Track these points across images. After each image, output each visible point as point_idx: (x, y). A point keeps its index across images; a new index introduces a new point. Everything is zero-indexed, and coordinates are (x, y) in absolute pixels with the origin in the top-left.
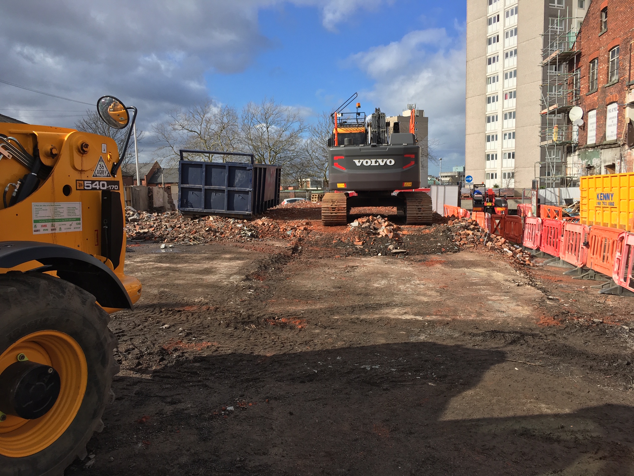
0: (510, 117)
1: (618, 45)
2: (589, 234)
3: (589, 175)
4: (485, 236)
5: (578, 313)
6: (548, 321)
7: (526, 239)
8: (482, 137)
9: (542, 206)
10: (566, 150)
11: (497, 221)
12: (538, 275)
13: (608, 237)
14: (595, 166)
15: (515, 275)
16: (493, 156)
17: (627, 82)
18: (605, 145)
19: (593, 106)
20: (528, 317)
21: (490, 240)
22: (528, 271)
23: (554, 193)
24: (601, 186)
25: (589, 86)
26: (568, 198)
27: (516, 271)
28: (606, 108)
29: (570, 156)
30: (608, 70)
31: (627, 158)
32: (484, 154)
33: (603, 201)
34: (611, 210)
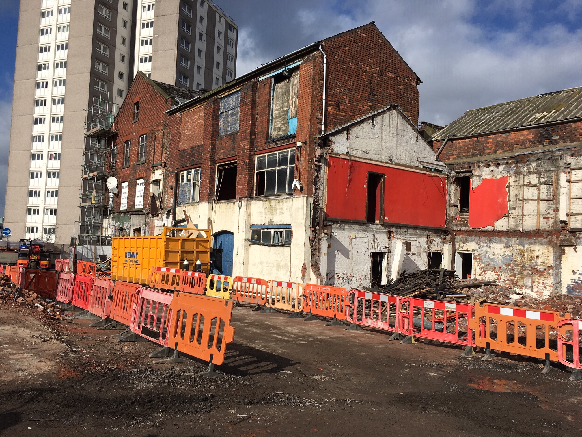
0: (54, 177)
1: (146, 134)
2: (113, 288)
3: (120, 236)
4: (16, 291)
5: (97, 362)
6: (68, 374)
7: (59, 294)
8: (25, 192)
9: (78, 261)
10: (102, 212)
11: (32, 276)
12: (66, 328)
13: (127, 291)
14: (126, 228)
15: (42, 331)
16: (34, 210)
17: (152, 164)
18: (134, 212)
19: (126, 178)
20: (49, 372)
21: (21, 295)
22: (57, 325)
23: (91, 250)
24: (129, 246)
25: (123, 162)
26: (102, 255)
27: (44, 326)
28: (136, 182)
29: (106, 218)
30: (138, 151)
31: (150, 224)
32: (25, 208)
33: (130, 259)
34: (136, 266)
